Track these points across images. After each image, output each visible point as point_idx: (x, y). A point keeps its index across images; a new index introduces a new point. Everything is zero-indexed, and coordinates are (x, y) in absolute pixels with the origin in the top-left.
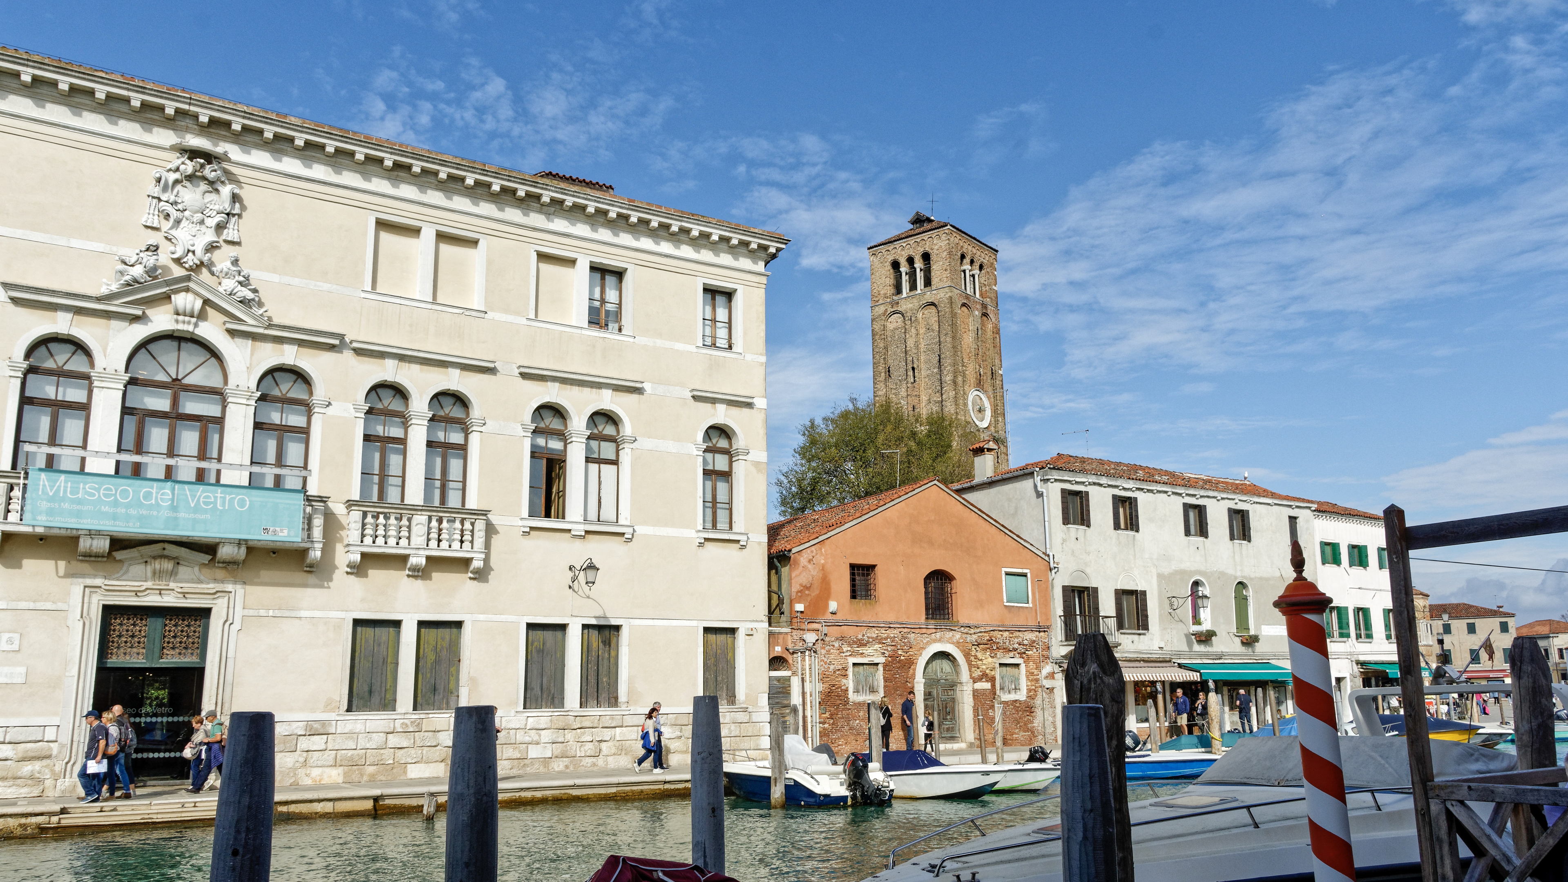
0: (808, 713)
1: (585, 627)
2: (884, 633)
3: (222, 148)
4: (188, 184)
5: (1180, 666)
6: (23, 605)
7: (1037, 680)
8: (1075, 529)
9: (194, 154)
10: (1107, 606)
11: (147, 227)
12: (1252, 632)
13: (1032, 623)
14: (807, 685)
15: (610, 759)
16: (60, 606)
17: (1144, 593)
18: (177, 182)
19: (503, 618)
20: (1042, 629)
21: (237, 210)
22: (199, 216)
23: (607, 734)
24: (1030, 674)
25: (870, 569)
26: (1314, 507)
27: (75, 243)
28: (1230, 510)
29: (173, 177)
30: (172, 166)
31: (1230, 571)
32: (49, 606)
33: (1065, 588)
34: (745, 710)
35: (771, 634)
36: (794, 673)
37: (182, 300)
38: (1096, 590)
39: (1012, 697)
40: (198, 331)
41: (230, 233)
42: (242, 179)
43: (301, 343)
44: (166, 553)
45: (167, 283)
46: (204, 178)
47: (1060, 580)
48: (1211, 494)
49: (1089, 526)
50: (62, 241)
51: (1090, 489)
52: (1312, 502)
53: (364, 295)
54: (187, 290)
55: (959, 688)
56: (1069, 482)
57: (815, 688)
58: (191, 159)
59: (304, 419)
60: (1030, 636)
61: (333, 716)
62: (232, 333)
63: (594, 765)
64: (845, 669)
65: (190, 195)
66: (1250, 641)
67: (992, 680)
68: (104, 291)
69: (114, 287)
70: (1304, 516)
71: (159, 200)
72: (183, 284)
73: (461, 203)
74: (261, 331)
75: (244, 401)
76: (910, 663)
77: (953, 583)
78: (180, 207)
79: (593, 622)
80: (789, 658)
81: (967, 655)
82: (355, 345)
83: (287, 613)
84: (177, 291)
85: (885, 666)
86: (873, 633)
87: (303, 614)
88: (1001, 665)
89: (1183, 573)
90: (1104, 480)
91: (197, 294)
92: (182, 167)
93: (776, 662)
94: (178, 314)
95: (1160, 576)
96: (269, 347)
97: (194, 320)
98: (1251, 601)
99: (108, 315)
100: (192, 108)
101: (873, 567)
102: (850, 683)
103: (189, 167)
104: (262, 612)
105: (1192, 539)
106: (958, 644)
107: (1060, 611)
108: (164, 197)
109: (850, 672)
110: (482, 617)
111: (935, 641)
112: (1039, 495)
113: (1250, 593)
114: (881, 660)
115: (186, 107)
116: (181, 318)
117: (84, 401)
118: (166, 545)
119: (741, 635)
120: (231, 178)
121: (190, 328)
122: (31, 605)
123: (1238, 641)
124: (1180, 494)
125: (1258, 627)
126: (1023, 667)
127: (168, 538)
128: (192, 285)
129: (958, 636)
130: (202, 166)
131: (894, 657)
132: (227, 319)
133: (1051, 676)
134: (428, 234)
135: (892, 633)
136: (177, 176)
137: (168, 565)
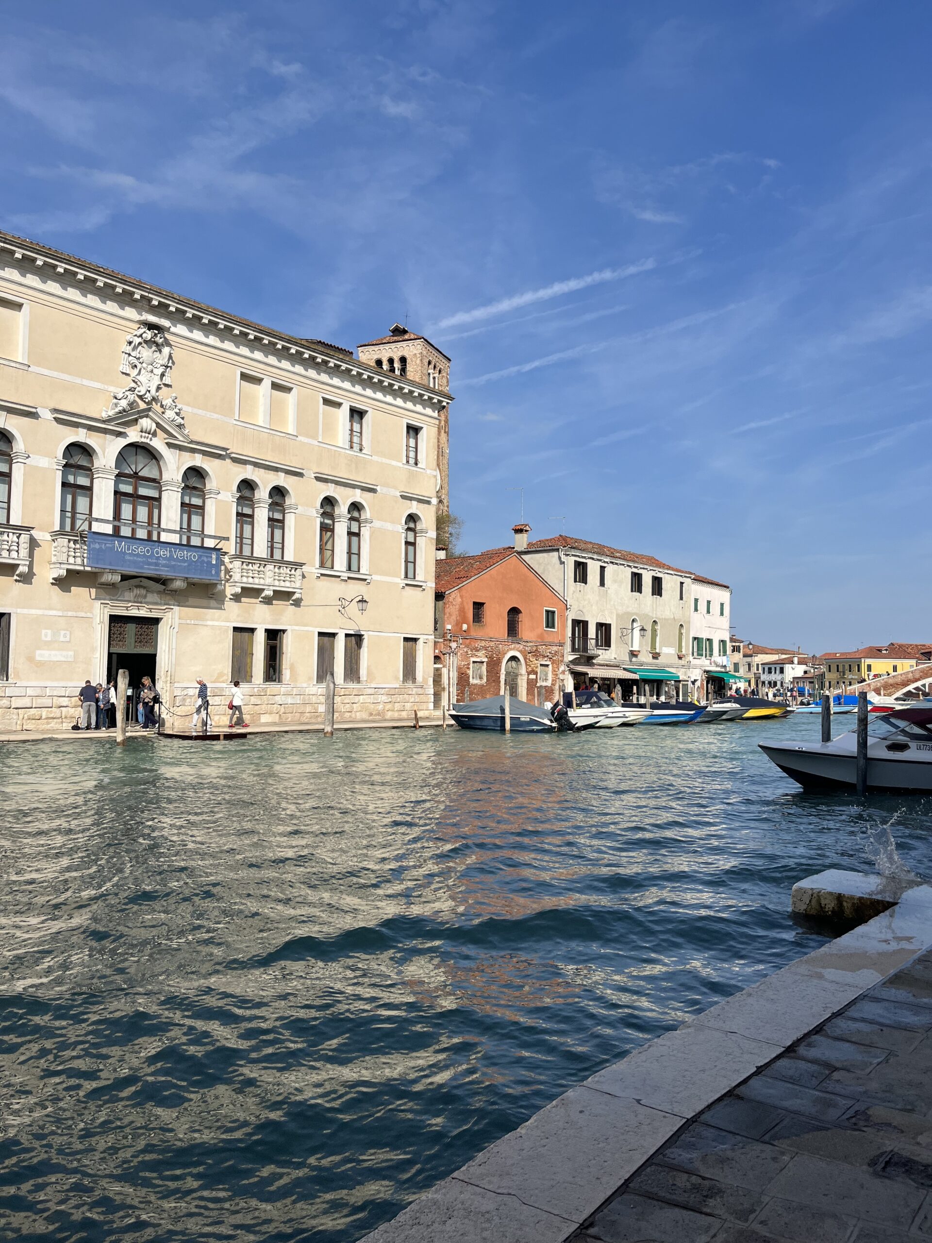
0: (451, 690)
1: (347, 635)
2: (487, 644)
3: (165, 323)
4: (145, 346)
5: (625, 669)
6: (70, 614)
7: (557, 675)
8: (580, 585)
9: (151, 326)
10: (592, 632)
11: (123, 373)
12: (657, 651)
13: (556, 641)
14: (451, 673)
15: (358, 714)
16: (89, 615)
17: (610, 625)
18: (140, 344)
19: (306, 628)
20: (561, 645)
21: (170, 364)
22: (150, 367)
23: (356, 699)
24: (554, 671)
25: (481, 604)
26: (693, 576)
27: (85, 382)
28: (653, 577)
29: (138, 340)
30: (138, 333)
31: (650, 614)
32: (83, 614)
33: (573, 620)
34: (422, 687)
35: (435, 642)
36: (444, 666)
37: (145, 423)
38: (587, 622)
39: (544, 684)
40: (151, 443)
41: (167, 380)
42: (172, 343)
43: (205, 453)
44: (141, 584)
45: (139, 412)
46: (155, 342)
47: (571, 615)
48: (646, 567)
49: (586, 583)
50: (78, 381)
51: (589, 562)
52: (691, 574)
53: (235, 422)
54: (147, 416)
55: (519, 677)
56: (578, 556)
57: (454, 675)
58: (149, 329)
59: (201, 501)
60: (555, 648)
61: (224, 685)
62: (169, 445)
63: (350, 717)
64: (469, 664)
65: (146, 353)
66: (656, 656)
67: (536, 673)
68: (104, 415)
69: (111, 413)
70: (687, 581)
71: (129, 355)
72: (145, 413)
73: (285, 364)
74: (186, 444)
75: (175, 489)
76: (498, 662)
77: (520, 615)
78: (141, 360)
79: (352, 632)
80: (442, 656)
81: (525, 659)
82: (233, 455)
83: (201, 623)
84: (142, 417)
85: (488, 663)
86: (483, 644)
87: (209, 623)
88: (541, 665)
89: (628, 614)
90: (595, 557)
91: (152, 419)
92: (144, 335)
93: (437, 659)
94: (142, 431)
95: (618, 615)
96: (186, 455)
97: (150, 436)
98: (658, 632)
99: (105, 431)
100: (150, 295)
101: (483, 604)
102: (470, 672)
103: (148, 335)
104: (188, 621)
105: (634, 593)
106: (520, 651)
107: (570, 634)
108: (133, 354)
109: (471, 666)
110: (296, 628)
111: (511, 649)
112: (562, 563)
113: (658, 627)
114: (486, 660)
115: (146, 294)
116: (144, 434)
117: (89, 485)
118: (143, 579)
119: (420, 643)
120: (167, 343)
121: (148, 441)
122: (74, 614)
123: (651, 655)
124: (630, 566)
125: (661, 649)
126: (550, 667)
127: (144, 575)
128: (150, 413)
129: (522, 647)
130: (156, 335)
131: (491, 658)
132: (166, 436)
133: (563, 672)
134: (267, 383)
135: (492, 644)
136: (140, 340)
137: (143, 592)
